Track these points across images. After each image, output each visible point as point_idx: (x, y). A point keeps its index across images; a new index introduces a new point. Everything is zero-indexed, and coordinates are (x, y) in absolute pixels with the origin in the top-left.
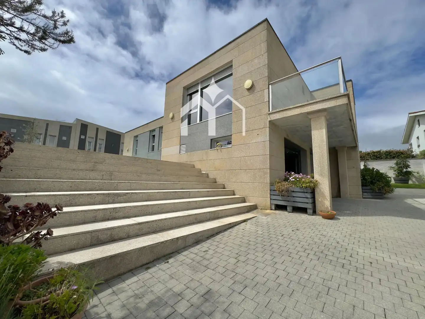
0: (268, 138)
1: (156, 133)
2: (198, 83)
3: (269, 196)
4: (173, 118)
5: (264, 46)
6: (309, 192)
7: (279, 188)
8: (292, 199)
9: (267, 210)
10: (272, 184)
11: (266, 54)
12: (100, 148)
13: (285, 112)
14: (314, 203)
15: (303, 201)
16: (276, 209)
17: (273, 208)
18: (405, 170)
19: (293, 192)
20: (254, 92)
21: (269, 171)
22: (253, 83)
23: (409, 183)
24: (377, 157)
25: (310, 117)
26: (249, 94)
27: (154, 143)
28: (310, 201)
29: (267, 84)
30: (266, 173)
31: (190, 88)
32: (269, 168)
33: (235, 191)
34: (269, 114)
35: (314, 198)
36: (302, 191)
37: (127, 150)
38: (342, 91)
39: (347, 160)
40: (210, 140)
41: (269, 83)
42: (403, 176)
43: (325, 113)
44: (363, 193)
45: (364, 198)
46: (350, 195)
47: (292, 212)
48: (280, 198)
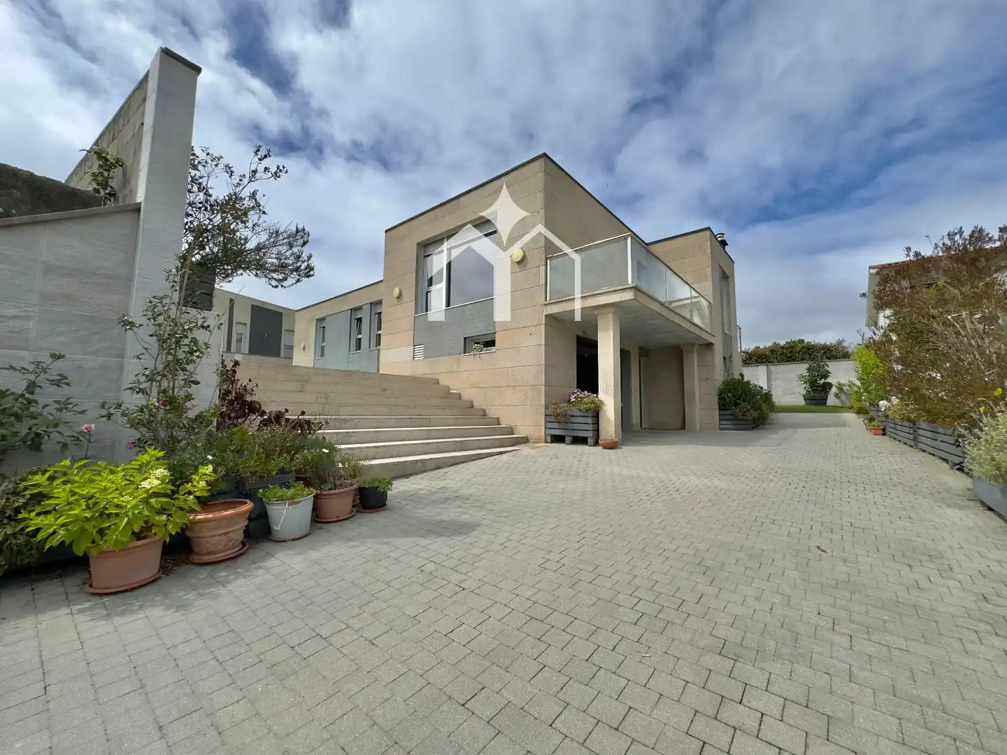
0: (542, 341)
1: (365, 315)
2: (443, 239)
3: (544, 423)
4: (399, 297)
5: (540, 198)
6: (590, 416)
7: (554, 412)
8: (570, 426)
9: (540, 443)
10: (547, 407)
11: (543, 211)
12: (239, 341)
13: (565, 304)
14: (597, 431)
15: (583, 428)
16: (552, 442)
17: (549, 440)
18: (823, 381)
19: (573, 416)
20: (526, 267)
21: (544, 389)
22: (524, 252)
23: (828, 404)
25: (596, 312)
26: (520, 270)
27: (360, 333)
28: (590, 427)
29: (544, 258)
30: (540, 391)
31: (427, 245)
32: (544, 384)
33: (500, 418)
34: (545, 305)
35: (597, 424)
36: (582, 415)
37: (302, 346)
38: (630, 281)
39: (698, 366)
40: (463, 339)
41: (546, 256)
42: (818, 394)
43: (612, 309)
44: (720, 420)
45: (721, 429)
46: (701, 424)
47: (571, 444)
48: (556, 425)
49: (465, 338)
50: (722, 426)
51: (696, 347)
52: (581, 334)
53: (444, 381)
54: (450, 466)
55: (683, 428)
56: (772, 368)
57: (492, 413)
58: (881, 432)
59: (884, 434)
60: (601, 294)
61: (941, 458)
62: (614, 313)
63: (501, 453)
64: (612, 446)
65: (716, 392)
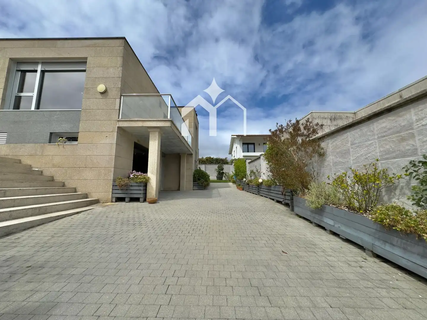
0: (115, 141)
2: (38, 62)
3: (111, 190)
5: (119, 61)
6: (142, 186)
7: (119, 184)
8: (129, 192)
9: (108, 203)
10: (114, 181)
11: (121, 68)
13: (131, 123)
14: (145, 194)
15: (137, 192)
16: (116, 201)
17: (114, 200)
18: (221, 171)
19: (131, 186)
20: (106, 97)
21: (113, 170)
22: (106, 88)
23: (223, 179)
24: (211, 162)
25: (149, 130)
26: (102, 98)
28: (142, 192)
29: (120, 94)
30: (110, 171)
31: (22, 63)
32: (113, 167)
33: (77, 188)
34: (118, 121)
35: (146, 190)
36: (138, 185)
38: (169, 117)
39: (186, 163)
40: (49, 134)
41: (121, 94)
42: (221, 175)
43: (159, 130)
44: (193, 186)
45: (194, 190)
46: (186, 188)
47: (129, 202)
48: (120, 192)
49: (51, 134)
50: (194, 189)
51: (186, 155)
52: (136, 141)
53: (27, 161)
54: (25, 230)
55: (179, 189)
56: (206, 166)
57: (70, 184)
58: (242, 189)
59: (243, 190)
60: (154, 121)
61: (271, 199)
62: (159, 133)
63: (78, 213)
64: (153, 202)
65: (193, 174)
